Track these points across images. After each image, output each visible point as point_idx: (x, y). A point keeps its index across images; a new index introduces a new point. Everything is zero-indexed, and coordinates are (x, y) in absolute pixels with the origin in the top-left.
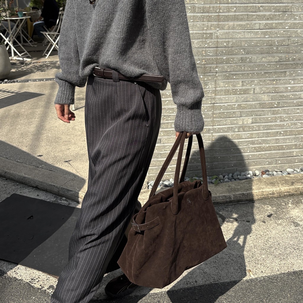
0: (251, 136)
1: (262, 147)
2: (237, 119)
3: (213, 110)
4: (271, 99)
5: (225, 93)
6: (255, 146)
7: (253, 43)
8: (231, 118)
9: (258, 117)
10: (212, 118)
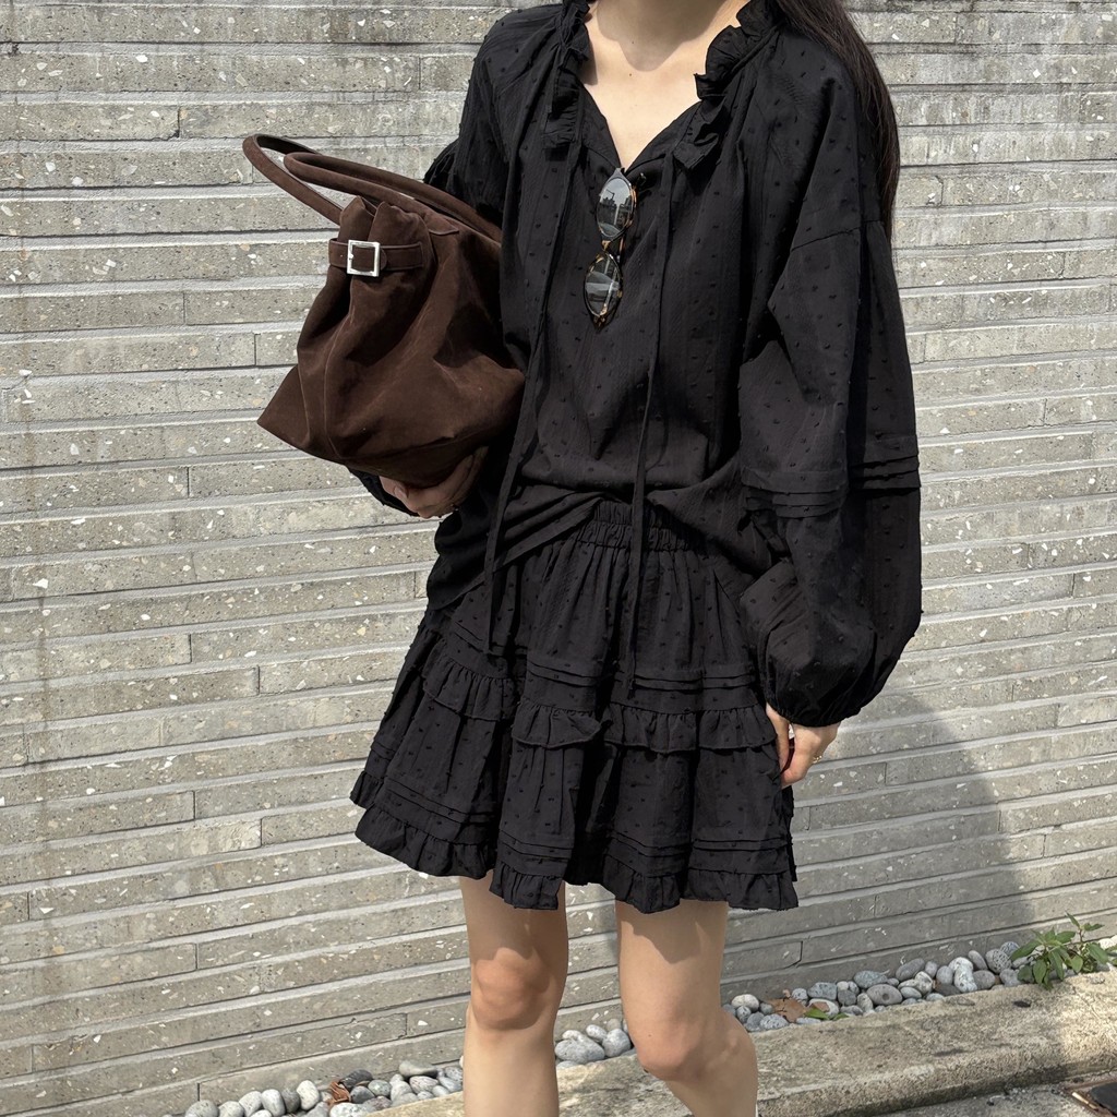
0: (265, 908)
1: (325, 961)
2: (179, 832)
3: (39, 799)
4: (349, 714)
5: (98, 701)
6: (287, 958)
7: (228, 440)
8: (146, 827)
9: (293, 809)
10: (42, 838)
